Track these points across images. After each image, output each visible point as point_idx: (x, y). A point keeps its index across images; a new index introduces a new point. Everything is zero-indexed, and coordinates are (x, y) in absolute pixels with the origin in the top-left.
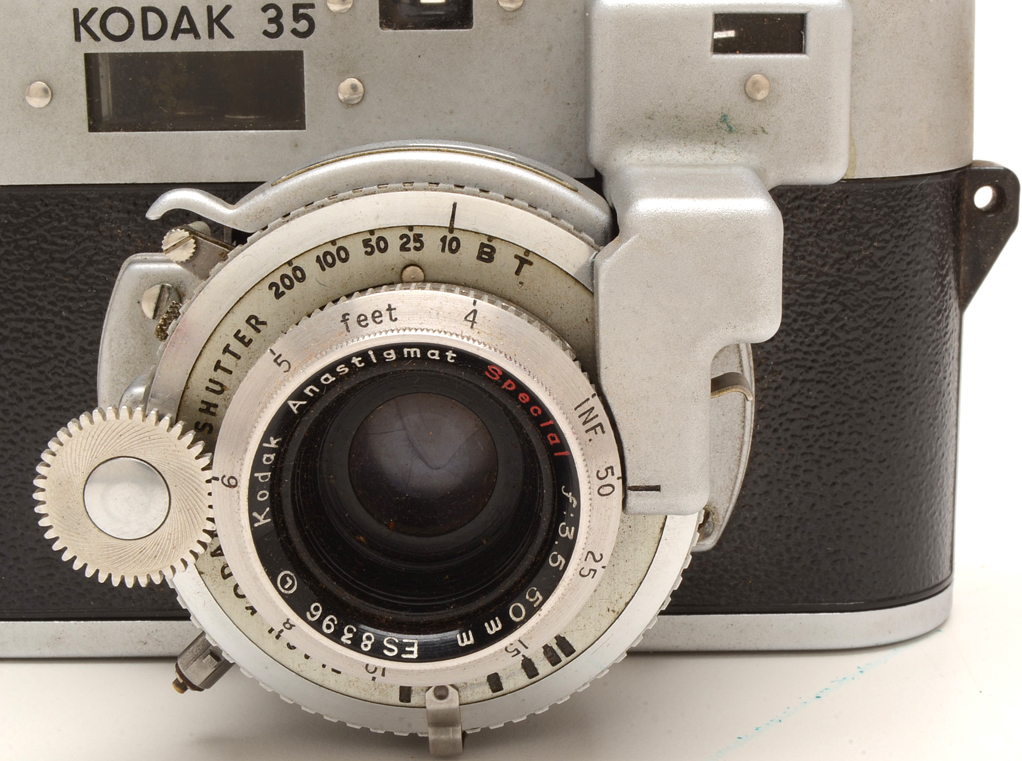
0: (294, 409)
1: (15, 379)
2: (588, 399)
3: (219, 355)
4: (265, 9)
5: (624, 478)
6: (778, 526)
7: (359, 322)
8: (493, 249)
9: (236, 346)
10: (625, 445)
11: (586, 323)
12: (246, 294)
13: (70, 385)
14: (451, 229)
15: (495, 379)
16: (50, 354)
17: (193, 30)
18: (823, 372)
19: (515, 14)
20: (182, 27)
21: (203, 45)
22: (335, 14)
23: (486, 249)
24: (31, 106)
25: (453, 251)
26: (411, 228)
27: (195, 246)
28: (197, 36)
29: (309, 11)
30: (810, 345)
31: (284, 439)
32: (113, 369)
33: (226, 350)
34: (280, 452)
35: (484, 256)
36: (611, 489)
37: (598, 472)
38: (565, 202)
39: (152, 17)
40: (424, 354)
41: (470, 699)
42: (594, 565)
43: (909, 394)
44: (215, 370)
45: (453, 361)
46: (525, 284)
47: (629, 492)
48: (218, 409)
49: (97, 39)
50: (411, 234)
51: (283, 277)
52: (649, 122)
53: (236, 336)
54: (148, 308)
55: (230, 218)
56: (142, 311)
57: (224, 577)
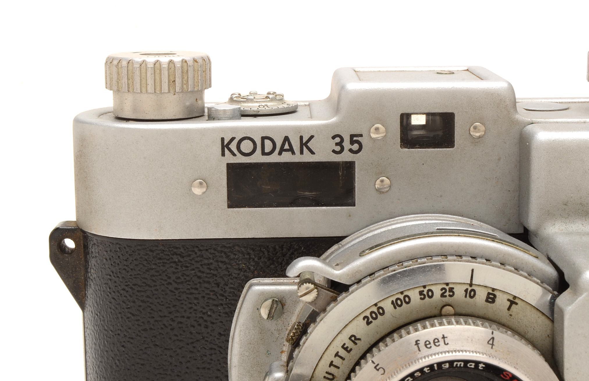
1: (179, 351)
3: (332, 358)
4: (334, 138)
7: (426, 345)
8: (495, 296)
9: (342, 353)
11: (548, 337)
12: (349, 322)
13: (211, 355)
14: (471, 285)
15: (506, 378)
16: (200, 337)
17: (291, 150)
19: (479, 140)
20: (285, 148)
21: (297, 158)
22: (374, 140)
23: (491, 296)
24: (194, 193)
25: (471, 297)
26: (447, 284)
27: (317, 293)
28: (293, 153)
29: (359, 139)
32: (241, 348)
33: (337, 355)
35: (489, 300)
38: (532, 265)
39: (268, 143)
40: (465, 365)
44: (330, 366)
45: (482, 369)
46: (513, 316)
49: (234, 155)
50: (447, 288)
51: (372, 313)
52: (565, 207)
53: (343, 347)
54: (264, 313)
55: (337, 276)
56: (260, 314)
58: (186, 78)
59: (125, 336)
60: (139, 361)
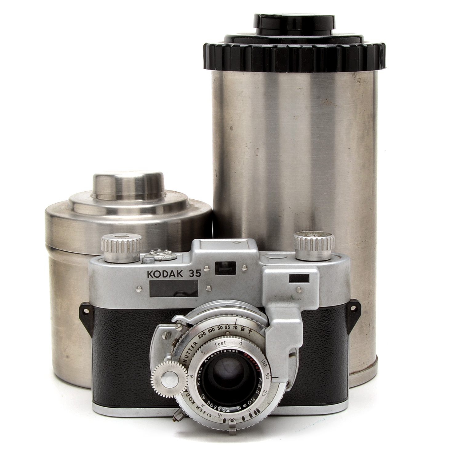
0: (206, 362)
1: (131, 352)
2: (264, 359)
3: (187, 350)
4: (190, 271)
5: (271, 375)
6: (305, 386)
7: (218, 344)
8: (244, 329)
9: (191, 348)
10: (271, 369)
11: (263, 344)
12: (193, 338)
13: (143, 354)
14: (236, 325)
15: (246, 356)
16: (139, 347)
17: (174, 275)
18: (315, 350)
19: (245, 272)
20: (172, 275)
21: (176, 279)
22: (205, 272)
23: (243, 329)
24: (137, 292)
25: (236, 329)
26: (227, 324)
27: (182, 327)
28: (175, 277)
29: (200, 271)
30: (312, 344)
31: (203, 368)
33: (189, 349)
34: (202, 371)
36: (269, 378)
37: (266, 374)
38: (259, 318)
39: (165, 272)
40: (232, 351)
41: (238, 422)
42: (265, 393)
43: (335, 355)
44: (187, 353)
45: (237, 352)
46: (251, 335)
47: (272, 378)
48: (187, 361)
49: (152, 277)
50: (227, 326)
51: (201, 334)
52: (275, 297)
53: (191, 346)
54: (164, 337)
55: (189, 322)
56: (162, 338)
57: (187, 396)
58: (133, 247)
59: (110, 346)
60: (115, 356)
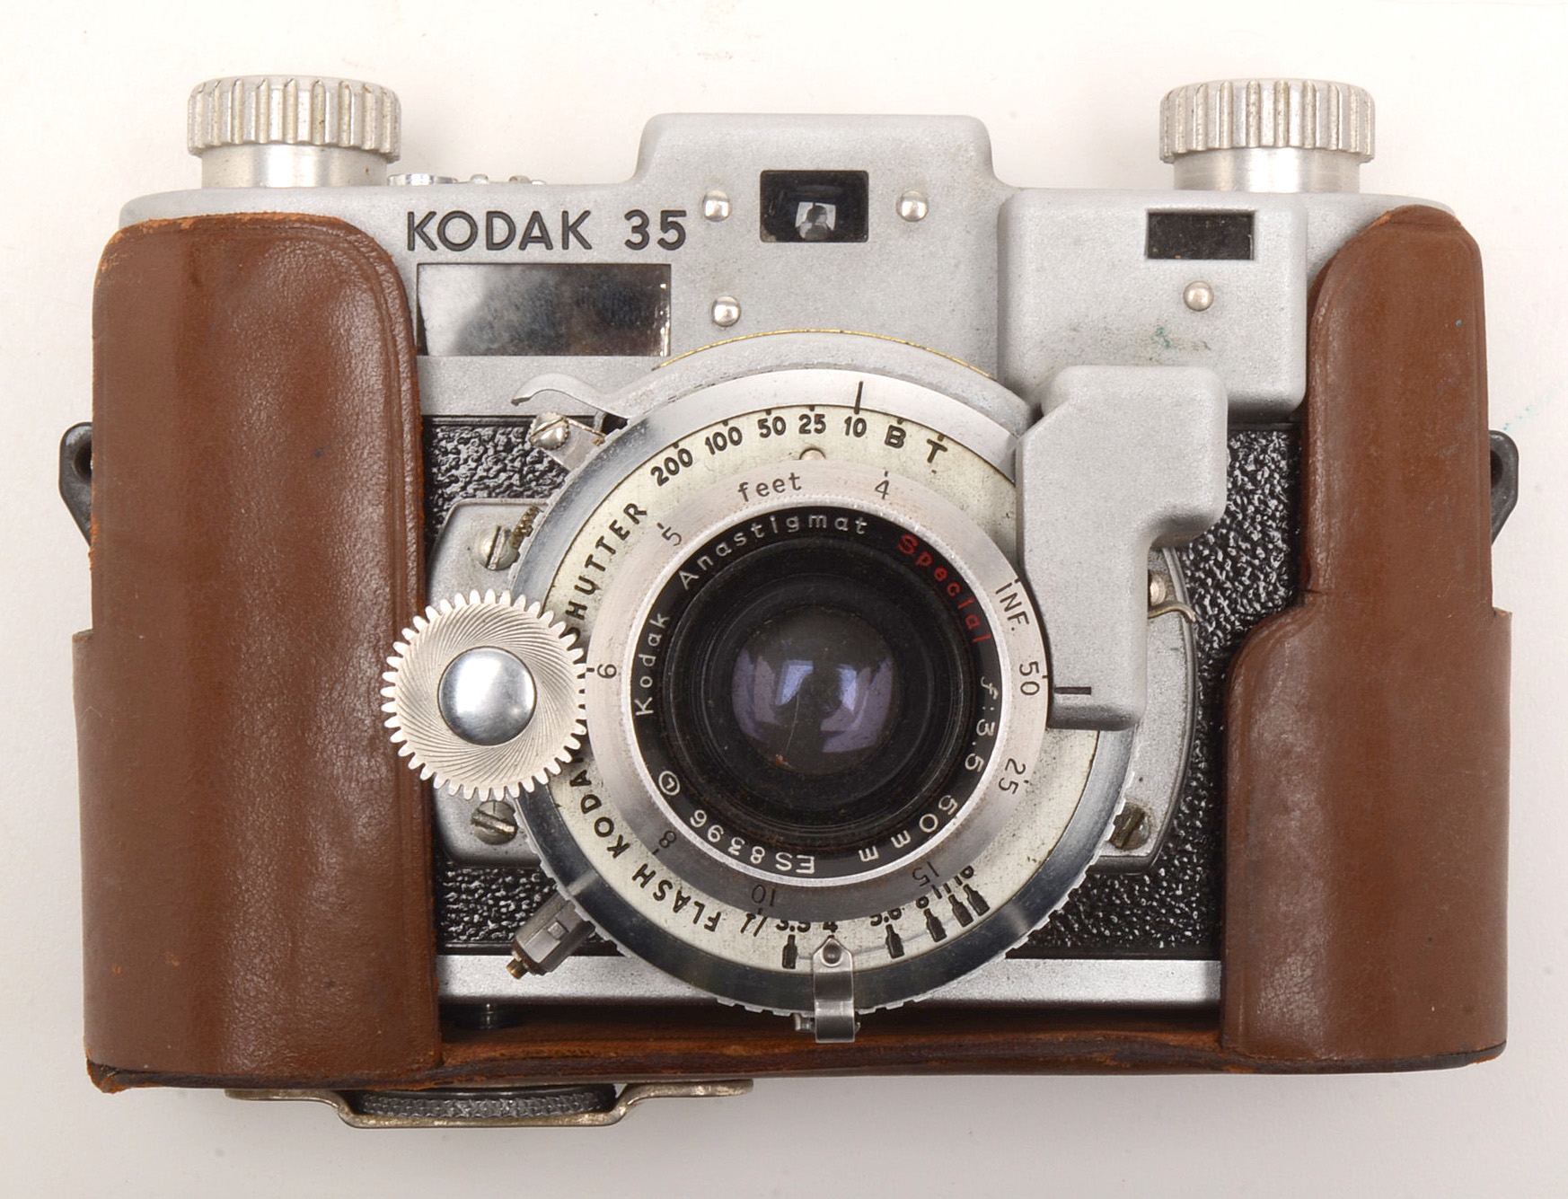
0: (685, 583)
2: (1010, 585)
3: (591, 549)
4: (629, 216)
5: (1050, 677)
7: (759, 491)
8: (903, 433)
9: (611, 539)
10: (1051, 640)
12: (625, 479)
14: (857, 409)
15: (909, 553)
17: (545, 239)
19: (916, 225)
20: (533, 235)
21: (557, 255)
22: (709, 224)
23: (895, 433)
25: (858, 434)
26: (812, 408)
28: (549, 246)
29: (679, 220)
31: (672, 618)
33: (600, 543)
34: (666, 632)
35: (893, 441)
36: (1036, 688)
37: (1021, 666)
39: (499, 224)
40: (831, 522)
42: (1016, 778)
44: (587, 566)
45: (862, 533)
46: (938, 472)
47: (1056, 694)
48: (587, 611)
49: (433, 247)
50: (812, 415)
51: (667, 460)
52: (1073, 334)
53: (612, 527)
56: (473, 557)
57: (585, 810)
58: (346, 118)
